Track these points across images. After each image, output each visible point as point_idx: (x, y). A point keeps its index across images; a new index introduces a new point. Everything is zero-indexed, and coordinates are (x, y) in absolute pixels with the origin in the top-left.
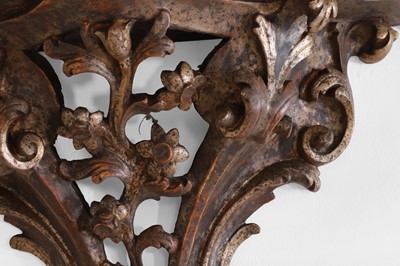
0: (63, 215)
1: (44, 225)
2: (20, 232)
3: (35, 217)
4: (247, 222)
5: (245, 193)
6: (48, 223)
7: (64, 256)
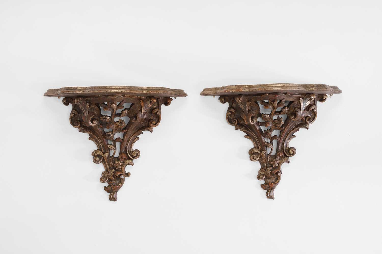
0: (258, 132)
1: (253, 134)
2: (246, 134)
3: (251, 132)
4: (293, 135)
5: (294, 129)
6: (253, 133)
7: (257, 140)
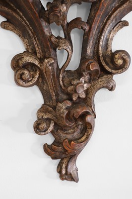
2: (6, 20)
3: (15, 11)
4: (122, 20)
6: (22, 15)
7: (30, 32)
